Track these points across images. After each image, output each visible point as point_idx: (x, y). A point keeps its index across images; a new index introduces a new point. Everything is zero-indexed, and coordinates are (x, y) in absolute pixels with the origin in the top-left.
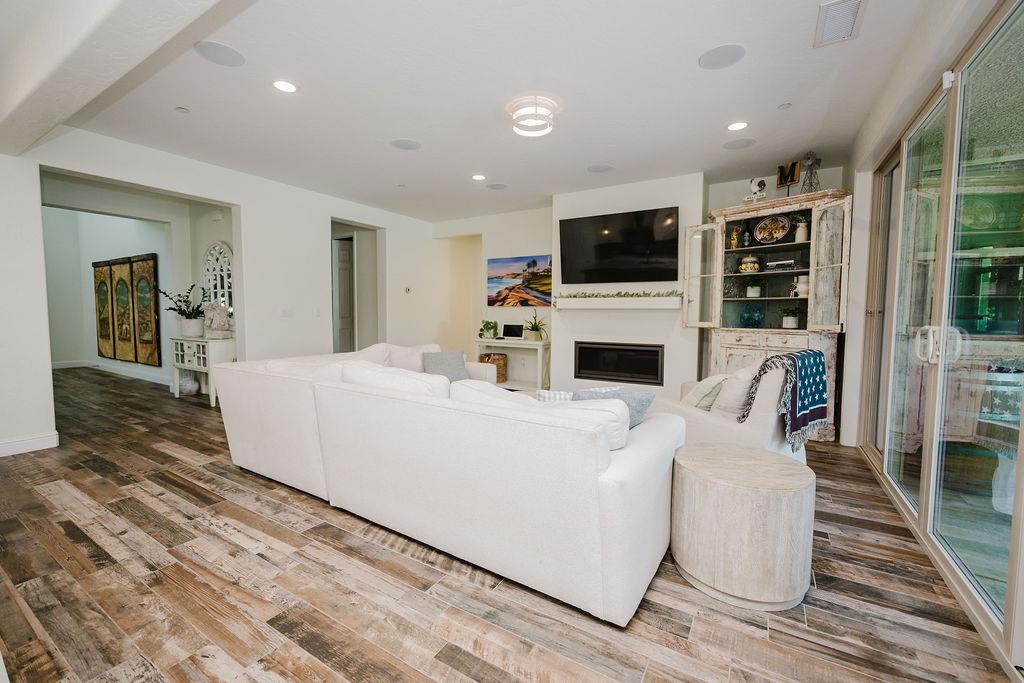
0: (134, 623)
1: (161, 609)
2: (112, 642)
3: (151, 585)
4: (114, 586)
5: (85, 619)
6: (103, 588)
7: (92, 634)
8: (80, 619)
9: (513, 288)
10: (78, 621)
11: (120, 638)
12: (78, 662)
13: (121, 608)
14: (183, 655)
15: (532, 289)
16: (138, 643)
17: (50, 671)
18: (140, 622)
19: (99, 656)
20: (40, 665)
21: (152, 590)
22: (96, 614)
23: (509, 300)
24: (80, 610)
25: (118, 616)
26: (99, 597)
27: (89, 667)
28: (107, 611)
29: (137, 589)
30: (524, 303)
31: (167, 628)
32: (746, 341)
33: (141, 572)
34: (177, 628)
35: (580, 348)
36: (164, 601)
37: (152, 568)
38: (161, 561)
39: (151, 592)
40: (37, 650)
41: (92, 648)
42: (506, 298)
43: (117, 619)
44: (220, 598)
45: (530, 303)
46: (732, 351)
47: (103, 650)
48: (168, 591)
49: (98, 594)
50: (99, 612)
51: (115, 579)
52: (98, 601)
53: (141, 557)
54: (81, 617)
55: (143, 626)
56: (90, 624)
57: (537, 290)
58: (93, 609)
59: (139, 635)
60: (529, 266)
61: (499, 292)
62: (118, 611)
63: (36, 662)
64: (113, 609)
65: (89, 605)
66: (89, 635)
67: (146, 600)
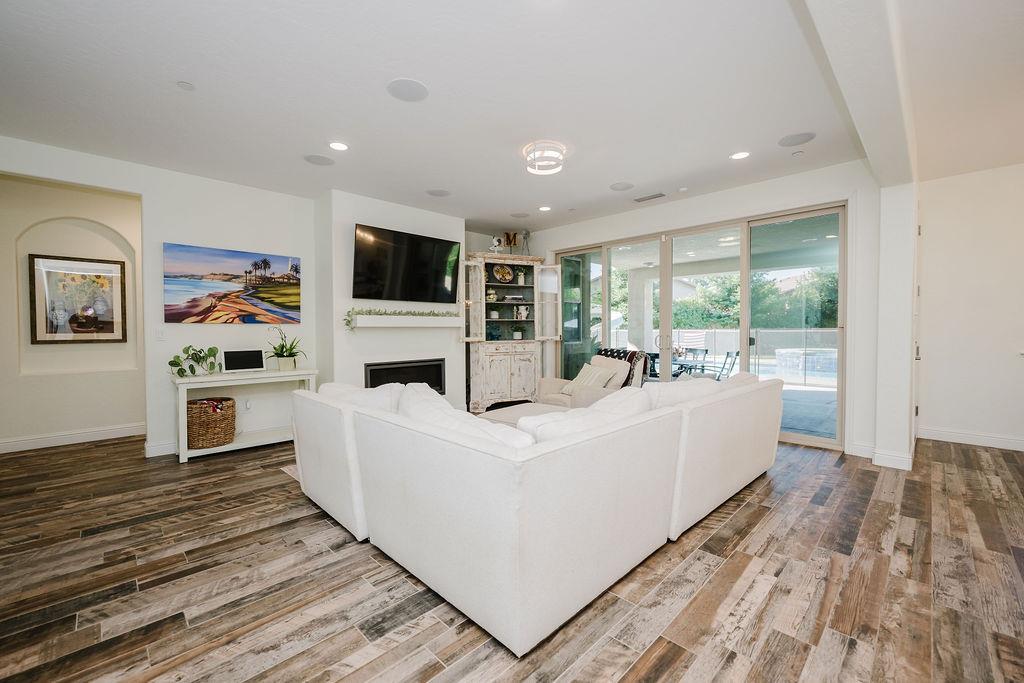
0: (919, 620)
1: (890, 610)
2: (945, 623)
3: (874, 632)
4: (903, 661)
5: (952, 657)
6: (913, 669)
7: (956, 641)
8: (957, 660)
9: (225, 296)
10: (960, 660)
11: (937, 620)
12: (979, 632)
13: (916, 638)
14: (911, 582)
15: (263, 299)
16: (929, 608)
17: (1003, 644)
18: (914, 617)
19: (961, 623)
20: (1008, 653)
21: (878, 628)
22: (940, 652)
23: (216, 315)
24: (951, 668)
25: (925, 635)
26: (925, 664)
27: (973, 623)
28: (929, 646)
29: (888, 639)
30: (248, 318)
31: (902, 599)
32: (502, 350)
33: (865, 651)
34: (897, 594)
35: (371, 370)
36: (881, 612)
37: (852, 644)
38: (837, 642)
39: (882, 626)
40: (1009, 667)
41: (962, 632)
42: (209, 310)
43: (928, 633)
44: (848, 582)
45: (258, 318)
46: (494, 358)
47: (957, 625)
48: (868, 616)
49: (923, 669)
50: (936, 651)
51: (894, 666)
52: (929, 661)
53: (844, 665)
54: (955, 662)
55: (915, 613)
56: (951, 648)
57: (272, 302)
58: (940, 659)
59: (924, 611)
60: (256, 266)
61: (194, 300)
62: (921, 637)
63: (1013, 659)
64: (923, 644)
65: (940, 666)
66: (958, 642)
67: (893, 625)
